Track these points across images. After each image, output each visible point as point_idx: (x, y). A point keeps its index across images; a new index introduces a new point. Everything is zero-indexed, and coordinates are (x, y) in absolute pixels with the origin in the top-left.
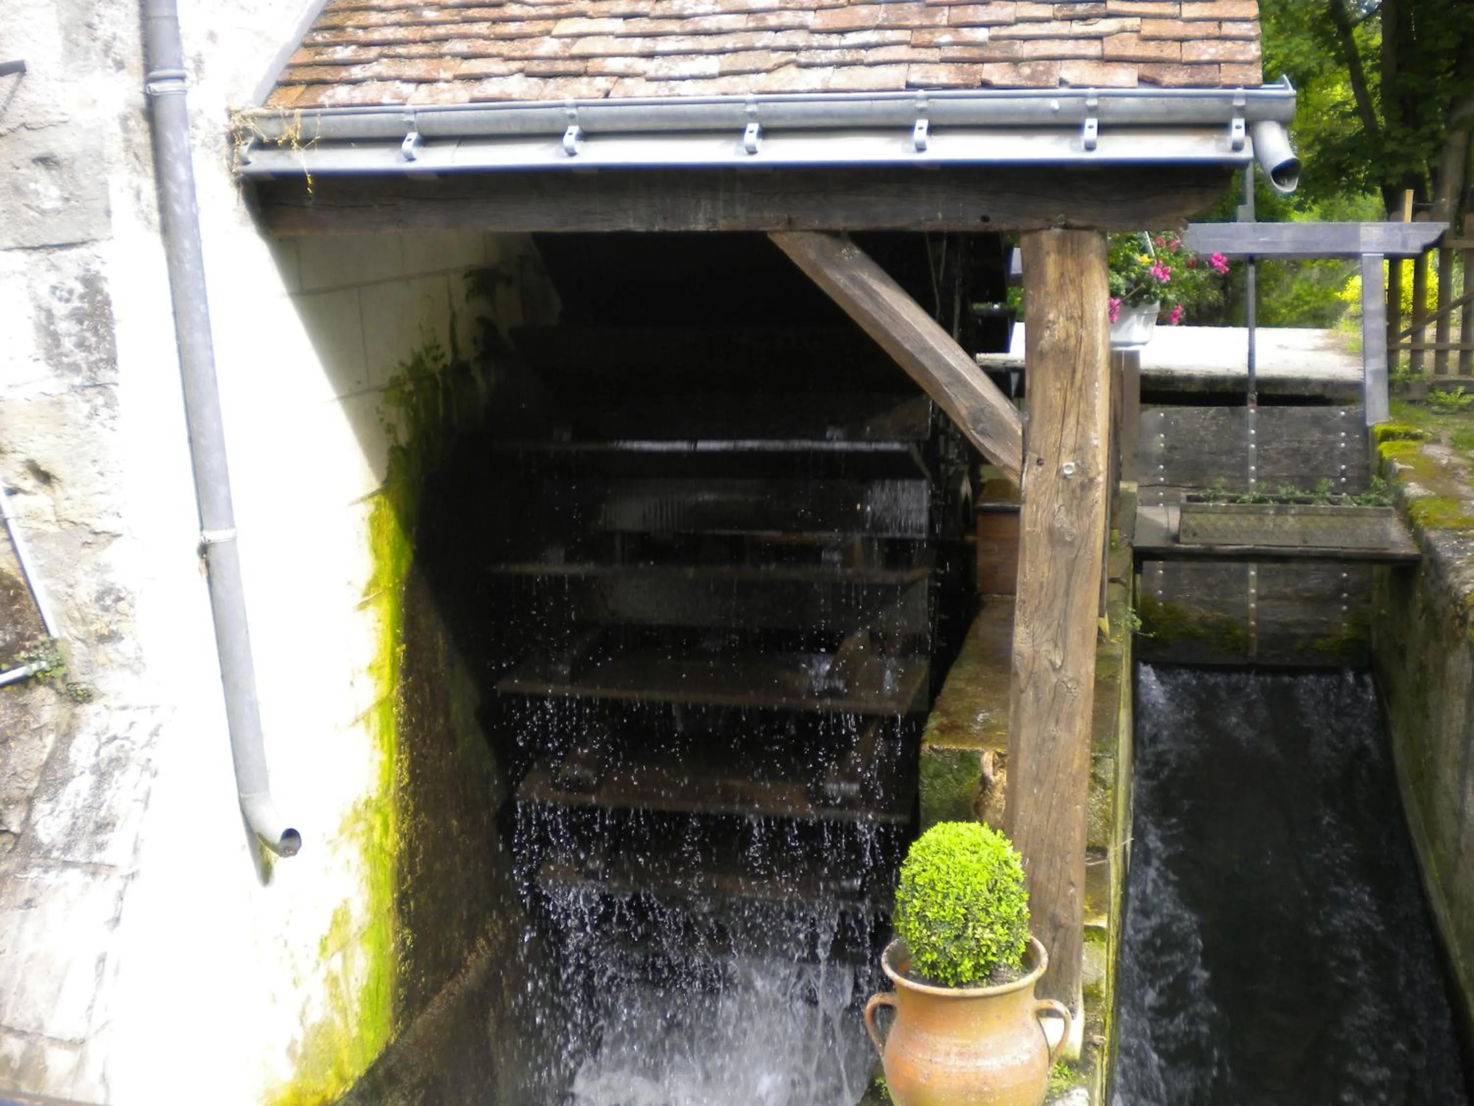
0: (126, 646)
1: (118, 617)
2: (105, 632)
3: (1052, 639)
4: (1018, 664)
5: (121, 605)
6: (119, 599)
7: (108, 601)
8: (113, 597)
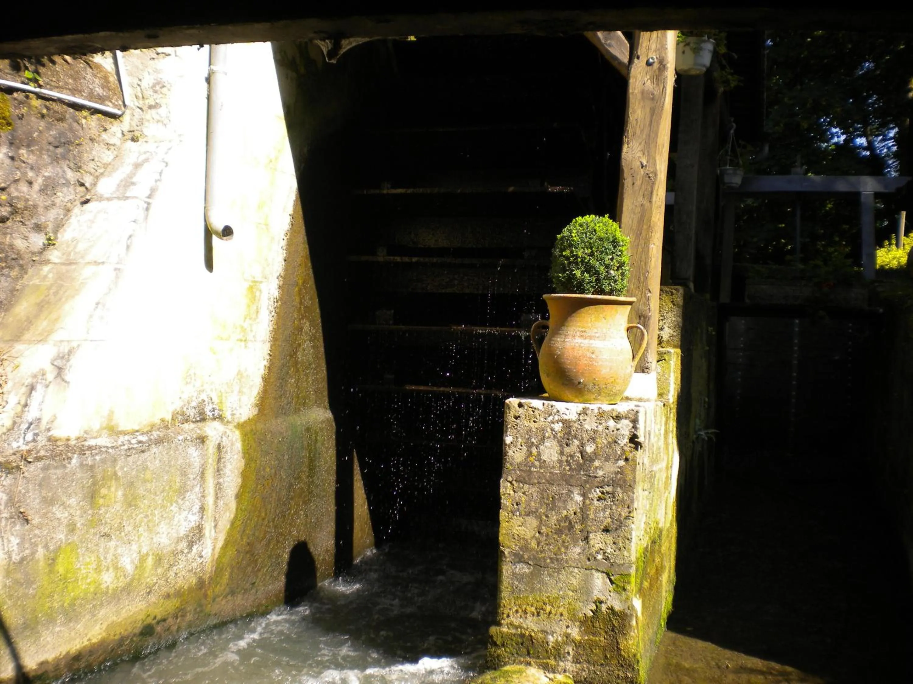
0: (162, 111)
1: (161, 96)
2: (153, 103)
3: (642, 150)
4: (623, 164)
5: (164, 90)
6: (164, 86)
7: (158, 88)
8: (160, 85)
